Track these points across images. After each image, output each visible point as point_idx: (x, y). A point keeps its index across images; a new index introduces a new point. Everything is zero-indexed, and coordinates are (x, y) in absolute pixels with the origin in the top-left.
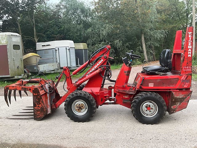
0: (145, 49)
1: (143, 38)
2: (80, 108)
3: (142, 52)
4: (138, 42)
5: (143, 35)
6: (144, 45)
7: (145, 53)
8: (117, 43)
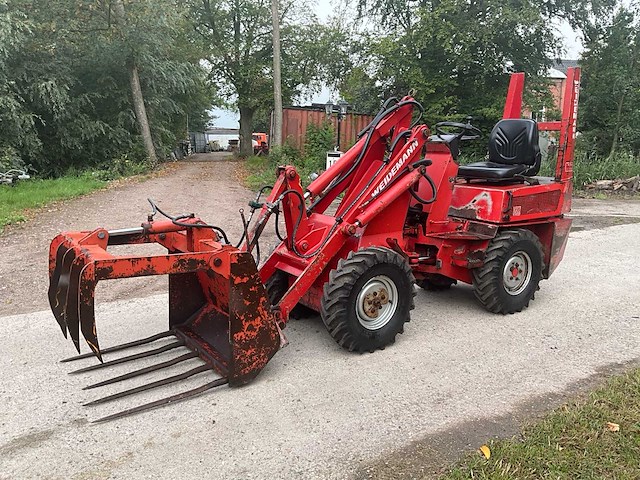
0: (146, 122)
1: (136, 83)
2: (377, 304)
3: (135, 130)
4: (117, 96)
5: (135, 72)
6: (141, 108)
7: (146, 134)
8: (48, 94)
